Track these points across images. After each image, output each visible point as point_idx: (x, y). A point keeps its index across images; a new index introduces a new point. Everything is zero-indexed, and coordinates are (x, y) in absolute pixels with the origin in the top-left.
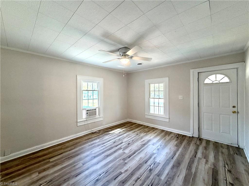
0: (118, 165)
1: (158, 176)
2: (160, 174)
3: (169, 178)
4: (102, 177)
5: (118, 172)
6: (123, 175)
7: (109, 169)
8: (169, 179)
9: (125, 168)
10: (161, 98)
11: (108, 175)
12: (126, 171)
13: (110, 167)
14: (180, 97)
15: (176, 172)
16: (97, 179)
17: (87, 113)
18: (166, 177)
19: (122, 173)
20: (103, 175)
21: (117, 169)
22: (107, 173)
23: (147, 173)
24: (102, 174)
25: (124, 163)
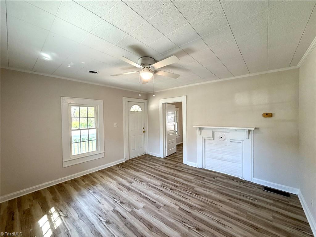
0: (168, 212)
4: (192, 225)
5: (180, 211)
6: (181, 207)
7: (178, 220)
9: (173, 206)
10: (92, 128)
11: (187, 219)
12: (176, 205)
13: (174, 220)
14: (115, 124)
16: (196, 229)
19: (180, 208)
20: (189, 225)
21: (176, 212)
22: (184, 221)
24: (188, 227)
25: (165, 207)
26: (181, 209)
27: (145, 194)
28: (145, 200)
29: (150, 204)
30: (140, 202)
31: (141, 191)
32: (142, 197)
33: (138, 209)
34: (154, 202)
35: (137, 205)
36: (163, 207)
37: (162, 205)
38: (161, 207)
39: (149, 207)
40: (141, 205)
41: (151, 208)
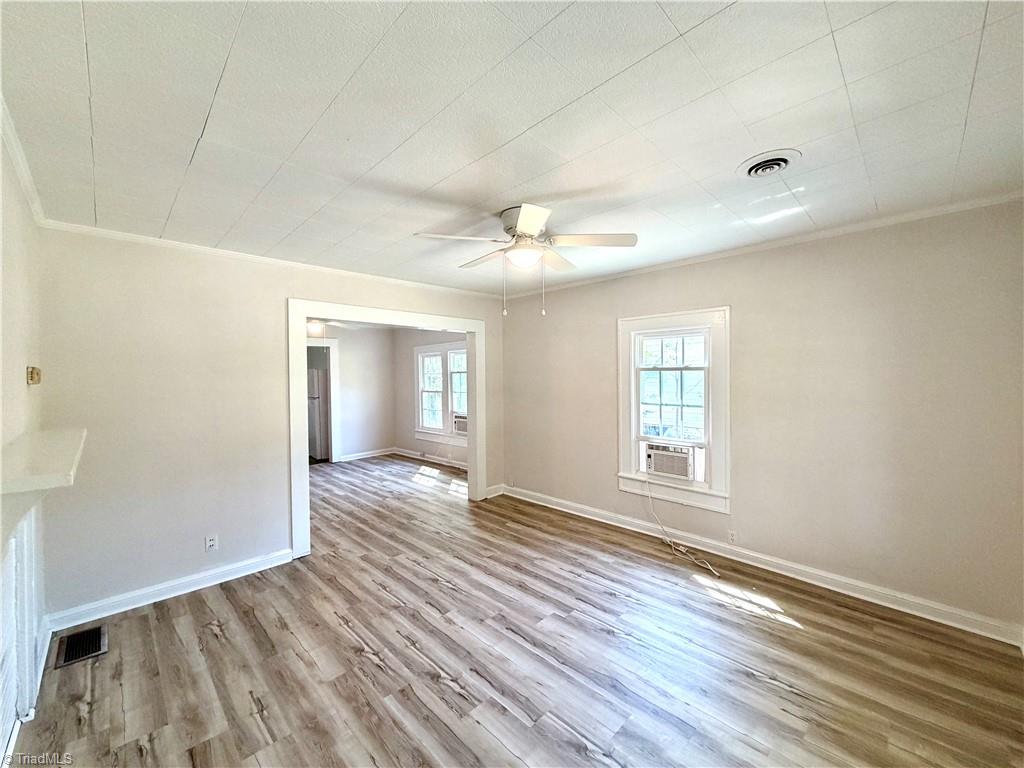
0: (478, 607)
1: (402, 691)
2: (408, 699)
3: (379, 719)
5: (448, 606)
6: (437, 615)
8: (375, 719)
9: (459, 620)
12: (450, 621)
15: (394, 759)
17: (649, 456)
18: (387, 712)
19: (443, 613)
23: (427, 665)
25: (483, 617)
26: (443, 611)
27: (542, 661)
28: (539, 637)
29: (524, 627)
30: (555, 632)
31: (562, 673)
32: (550, 648)
33: (554, 614)
34: (513, 631)
35: (561, 624)
36: (487, 617)
37: (489, 622)
38: (493, 618)
39: (526, 620)
40: (548, 625)
41: (521, 617)
